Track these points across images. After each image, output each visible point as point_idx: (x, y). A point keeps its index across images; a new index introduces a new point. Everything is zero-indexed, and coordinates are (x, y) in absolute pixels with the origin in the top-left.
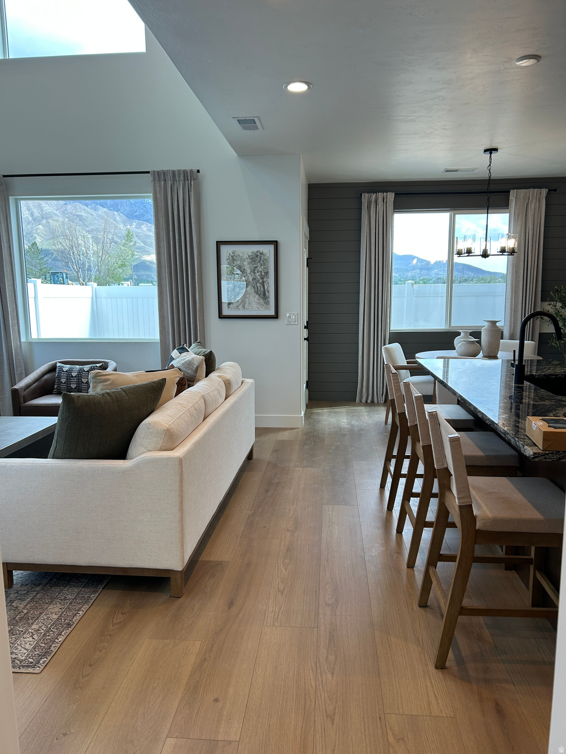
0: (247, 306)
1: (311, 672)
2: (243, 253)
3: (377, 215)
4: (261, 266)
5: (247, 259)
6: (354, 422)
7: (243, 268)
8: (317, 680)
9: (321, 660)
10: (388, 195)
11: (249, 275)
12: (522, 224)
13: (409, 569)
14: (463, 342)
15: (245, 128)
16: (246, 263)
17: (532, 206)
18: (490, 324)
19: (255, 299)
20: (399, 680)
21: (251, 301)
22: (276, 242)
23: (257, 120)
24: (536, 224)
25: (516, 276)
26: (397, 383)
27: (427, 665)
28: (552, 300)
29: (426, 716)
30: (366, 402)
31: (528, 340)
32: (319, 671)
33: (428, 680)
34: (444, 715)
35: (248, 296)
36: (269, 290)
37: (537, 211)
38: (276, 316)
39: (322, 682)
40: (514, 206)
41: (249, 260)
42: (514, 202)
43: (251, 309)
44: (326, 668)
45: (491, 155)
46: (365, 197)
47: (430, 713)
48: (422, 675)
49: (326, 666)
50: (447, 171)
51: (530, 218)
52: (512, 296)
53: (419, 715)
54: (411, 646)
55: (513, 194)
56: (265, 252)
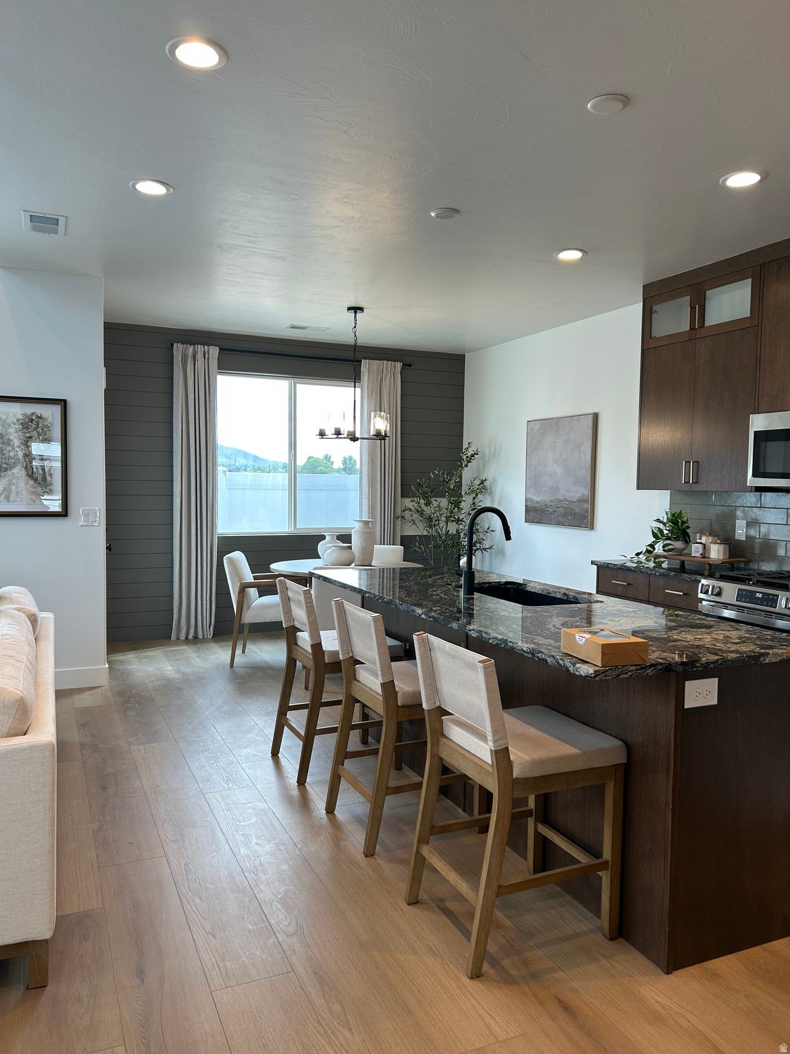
0: (13, 496)
1: (318, 1036)
2: (7, 414)
3: (196, 375)
4: (39, 435)
5: (14, 424)
6: (183, 669)
7: (7, 437)
8: (334, 1045)
9: (324, 1015)
10: (211, 350)
11: (17, 449)
12: (376, 402)
13: (368, 859)
14: (333, 548)
15: (35, 229)
16: (12, 430)
17: (387, 382)
18: (361, 524)
19: (29, 486)
20: (437, 1009)
21: (19, 490)
22: (65, 401)
23: (62, 221)
24: (391, 404)
25: (372, 465)
26: (310, 603)
27: (459, 979)
28: (414, 496)
29: (493, 1044)
30: (187, 638)
31: (390, 545)
32: (329, 1032)
33: (470, 996)
34: (512, 1035)
35: (15, 481)
36: (52, 472)
37: (392, 388)
38: (64, 513)
39: (341, 1045)
40: (366, 379)
41: (17, 426)
42: (367, 374)
43: (21, 501)
44: (336, 1024)
45: (355, 314)
46: (178, 349)
47: (496, 1038)
48: (460, 993)
49: (335, 1022)
50: (293, 327)
51: (385, 395)
52: (369, 490)
53: (485, 1046)
54: (427, 959)
55: (365, 364)
56: (45, 415)
